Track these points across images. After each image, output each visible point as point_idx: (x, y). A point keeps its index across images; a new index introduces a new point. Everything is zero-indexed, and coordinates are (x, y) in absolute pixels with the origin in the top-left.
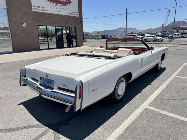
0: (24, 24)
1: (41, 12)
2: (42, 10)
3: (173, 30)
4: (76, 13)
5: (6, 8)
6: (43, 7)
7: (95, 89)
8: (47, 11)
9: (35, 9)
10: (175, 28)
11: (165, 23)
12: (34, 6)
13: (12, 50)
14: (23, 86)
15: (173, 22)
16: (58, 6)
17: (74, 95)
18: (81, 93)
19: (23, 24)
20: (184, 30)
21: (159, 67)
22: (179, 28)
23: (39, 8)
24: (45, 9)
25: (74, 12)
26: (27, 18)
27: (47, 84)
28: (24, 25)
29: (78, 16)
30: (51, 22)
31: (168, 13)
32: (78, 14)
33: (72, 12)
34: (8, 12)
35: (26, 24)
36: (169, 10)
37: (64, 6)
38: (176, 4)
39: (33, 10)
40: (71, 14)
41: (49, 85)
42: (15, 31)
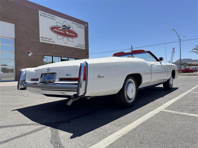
0: (30, 53)
1: (48, 43)
2: (49, 41)
3: (181, 67)
4: (83, 45)
5: (15, 38)
6: (50, 39)
7: (102, 76)
8: (54, 42)
9: (42, 40)
10: (182, 64)
11: (171, 60)
12: (41, 37)
13: (14, 79)
14: (20, 89)
15: (179, 60)
16: (65, 39)
17: (77, 82)
18: (85, 74)
19: (28, 53)
20: (192, 67)
21: (171, 85)
22: (186, 64)
23: (46, 39)
24: (52, 40)
25: (81, 45)
26: (33, 48)
27: (48, 80)
28: (30, 55)
29: (84, 49)
30: (58, 53)
31: (173, 50)
32: (84, 47)
33: (79, 45)
34: (15, 42)
35: (32, 53)
36: (174, 48)
37: (71, 39)
38: (180, 40)
39: (41, 41)
40: (77, 46)
41: (50, 80)
42: (20, 60)
